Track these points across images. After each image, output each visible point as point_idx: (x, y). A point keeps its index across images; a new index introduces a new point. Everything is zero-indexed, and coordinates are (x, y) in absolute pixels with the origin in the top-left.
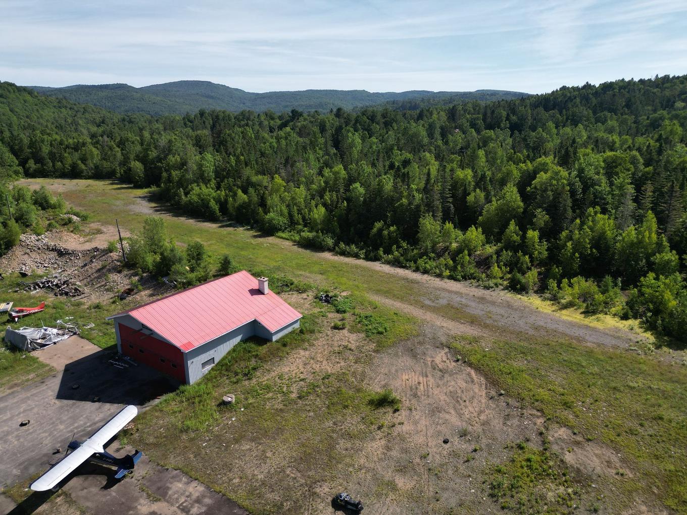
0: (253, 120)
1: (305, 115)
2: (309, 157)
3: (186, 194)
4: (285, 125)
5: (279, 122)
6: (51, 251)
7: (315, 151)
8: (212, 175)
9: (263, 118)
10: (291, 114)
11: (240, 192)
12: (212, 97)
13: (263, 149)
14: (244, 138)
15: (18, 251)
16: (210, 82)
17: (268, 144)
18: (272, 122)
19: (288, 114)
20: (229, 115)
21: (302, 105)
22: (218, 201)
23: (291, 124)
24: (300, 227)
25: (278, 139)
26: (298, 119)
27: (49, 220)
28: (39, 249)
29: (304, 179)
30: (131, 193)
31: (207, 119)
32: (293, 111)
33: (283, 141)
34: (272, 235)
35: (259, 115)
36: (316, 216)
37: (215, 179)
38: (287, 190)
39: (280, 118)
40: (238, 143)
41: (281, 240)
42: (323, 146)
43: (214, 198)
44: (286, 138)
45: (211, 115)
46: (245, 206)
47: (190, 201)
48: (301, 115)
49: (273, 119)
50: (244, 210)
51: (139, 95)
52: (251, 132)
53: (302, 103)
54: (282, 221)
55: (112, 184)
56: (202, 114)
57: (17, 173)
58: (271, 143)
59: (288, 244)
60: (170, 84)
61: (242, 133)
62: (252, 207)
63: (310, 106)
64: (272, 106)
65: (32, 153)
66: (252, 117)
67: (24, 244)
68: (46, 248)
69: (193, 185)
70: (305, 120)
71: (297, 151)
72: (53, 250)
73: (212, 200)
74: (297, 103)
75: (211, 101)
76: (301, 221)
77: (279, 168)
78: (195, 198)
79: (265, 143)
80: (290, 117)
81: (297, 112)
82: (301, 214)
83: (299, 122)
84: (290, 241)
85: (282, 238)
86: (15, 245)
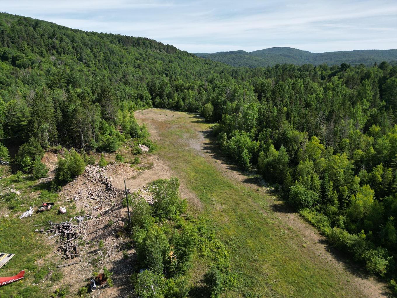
0: (310, 71)
1: (351, 67)
2: (357, 112)
3: (229, 138)
4: (334, 74)
5: (330, 72)
6: (103, 183)
7: (363, 102)
8: (255, 123)
9: (317, 70)
10: (340, 67)
11: (272, 147)
12: (289, 57)
13: (309, 99)
14: (293, 89)
15: (80, 180)
16: (289, 48)
17: (314, 95)
18: (324, 72)
19: (338, 66)
20: (294, 67)
21: (349, 60)
22: (251, 150)
23: (340, 74)
24: (334, 209)
25: (326, 90)
26: (346, 70)
27: (131, 147)
28: (95, 180)
29: (348, 141)
30: (200, 127)
31: (279, 70)
32: (342, 65)
33: (331, 92)
34: (296, 211)
35: (315, 67)
36: (360, 203)
37: (256, 127)
38: (324, 155)
39: (331, 69)
40: (287, 93)
41: (306, 224)
42: (371, 98)
43: (248, 148)
44: (334, 89)
45: (283, 67)
46: (273, 165)
47: (228, 146)
48: (349, 67)
49: (325, 70)
50: (272, 169)
51: (248, 56)
52: (302, 83)
53: (349, 59)
54: (312, 196)
55: (194, 117)
56: (277, 66)
57: (148, 104)
58: (317, 94)
59: (313, 235)
60: (267, 49)
61: (293, 84)
62: (281, 167)
63: (355, 61)
64: (327, 61)
65: (160, 92)
66: (310, 69)
67: (86, 174)
68: (100, 180)
69: (235, 131)
70: (351, 71)
71: (343, 104)
72: (104, 183)
73: (246, 150)
74: (345, 59)
75: (288, 59)
76: (336, 201)
77: (320, 124)
78: (233, 145)
79: (312, 94)
80: (339, 68)
81: (346, 65)
82: (338, 191)
83: (347, 72)
84: (316, 231)
85: (306, 220)
86: (80, 175)
